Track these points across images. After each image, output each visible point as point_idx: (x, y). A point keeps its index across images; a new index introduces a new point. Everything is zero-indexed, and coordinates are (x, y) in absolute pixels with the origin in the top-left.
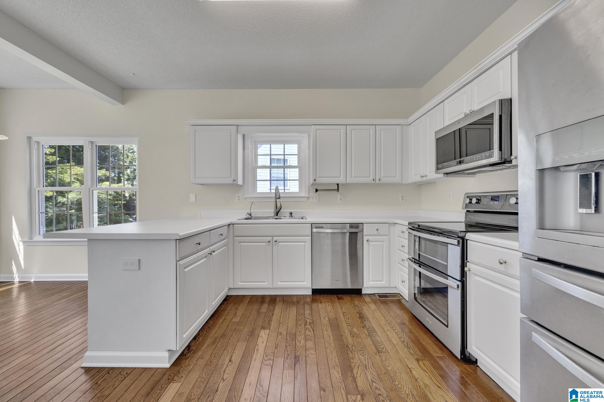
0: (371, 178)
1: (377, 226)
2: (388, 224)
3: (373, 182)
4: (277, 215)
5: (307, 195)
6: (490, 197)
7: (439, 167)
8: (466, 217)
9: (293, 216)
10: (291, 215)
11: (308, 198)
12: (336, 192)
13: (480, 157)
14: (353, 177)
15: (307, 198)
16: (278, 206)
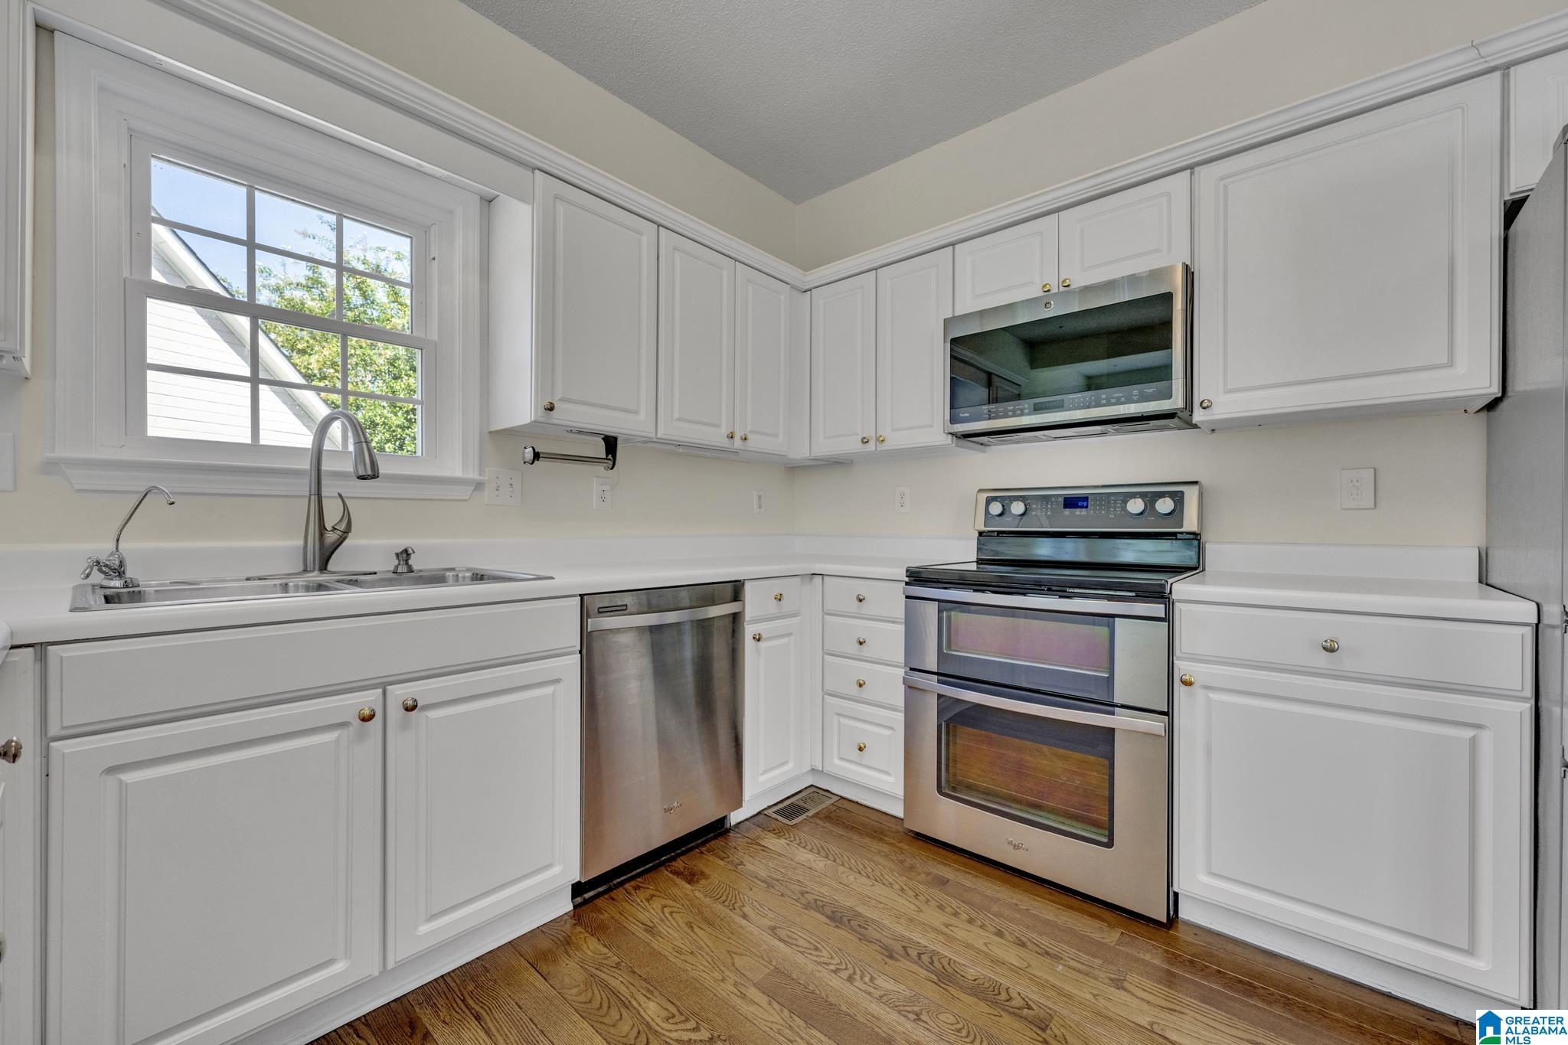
0: (725, 430)
1: (776, 587)
2: (797, 579)
3: (725, 443)
4: (323, 567)
5: (473, 475)
6: (1061, 500)
7: (961, 415)
8: (979, 550)
9: (415, 568)
10: (407, 564)
11: (479, 486)
12: (600, 469)
13: (1122, 397)
14: (677, 420)
15: (472, 488)
16: (332, 516)
